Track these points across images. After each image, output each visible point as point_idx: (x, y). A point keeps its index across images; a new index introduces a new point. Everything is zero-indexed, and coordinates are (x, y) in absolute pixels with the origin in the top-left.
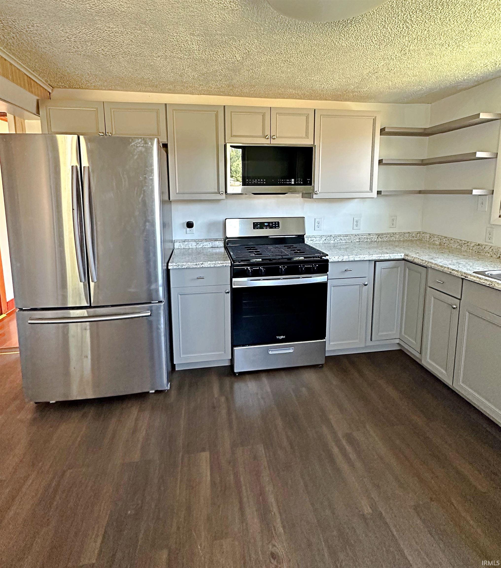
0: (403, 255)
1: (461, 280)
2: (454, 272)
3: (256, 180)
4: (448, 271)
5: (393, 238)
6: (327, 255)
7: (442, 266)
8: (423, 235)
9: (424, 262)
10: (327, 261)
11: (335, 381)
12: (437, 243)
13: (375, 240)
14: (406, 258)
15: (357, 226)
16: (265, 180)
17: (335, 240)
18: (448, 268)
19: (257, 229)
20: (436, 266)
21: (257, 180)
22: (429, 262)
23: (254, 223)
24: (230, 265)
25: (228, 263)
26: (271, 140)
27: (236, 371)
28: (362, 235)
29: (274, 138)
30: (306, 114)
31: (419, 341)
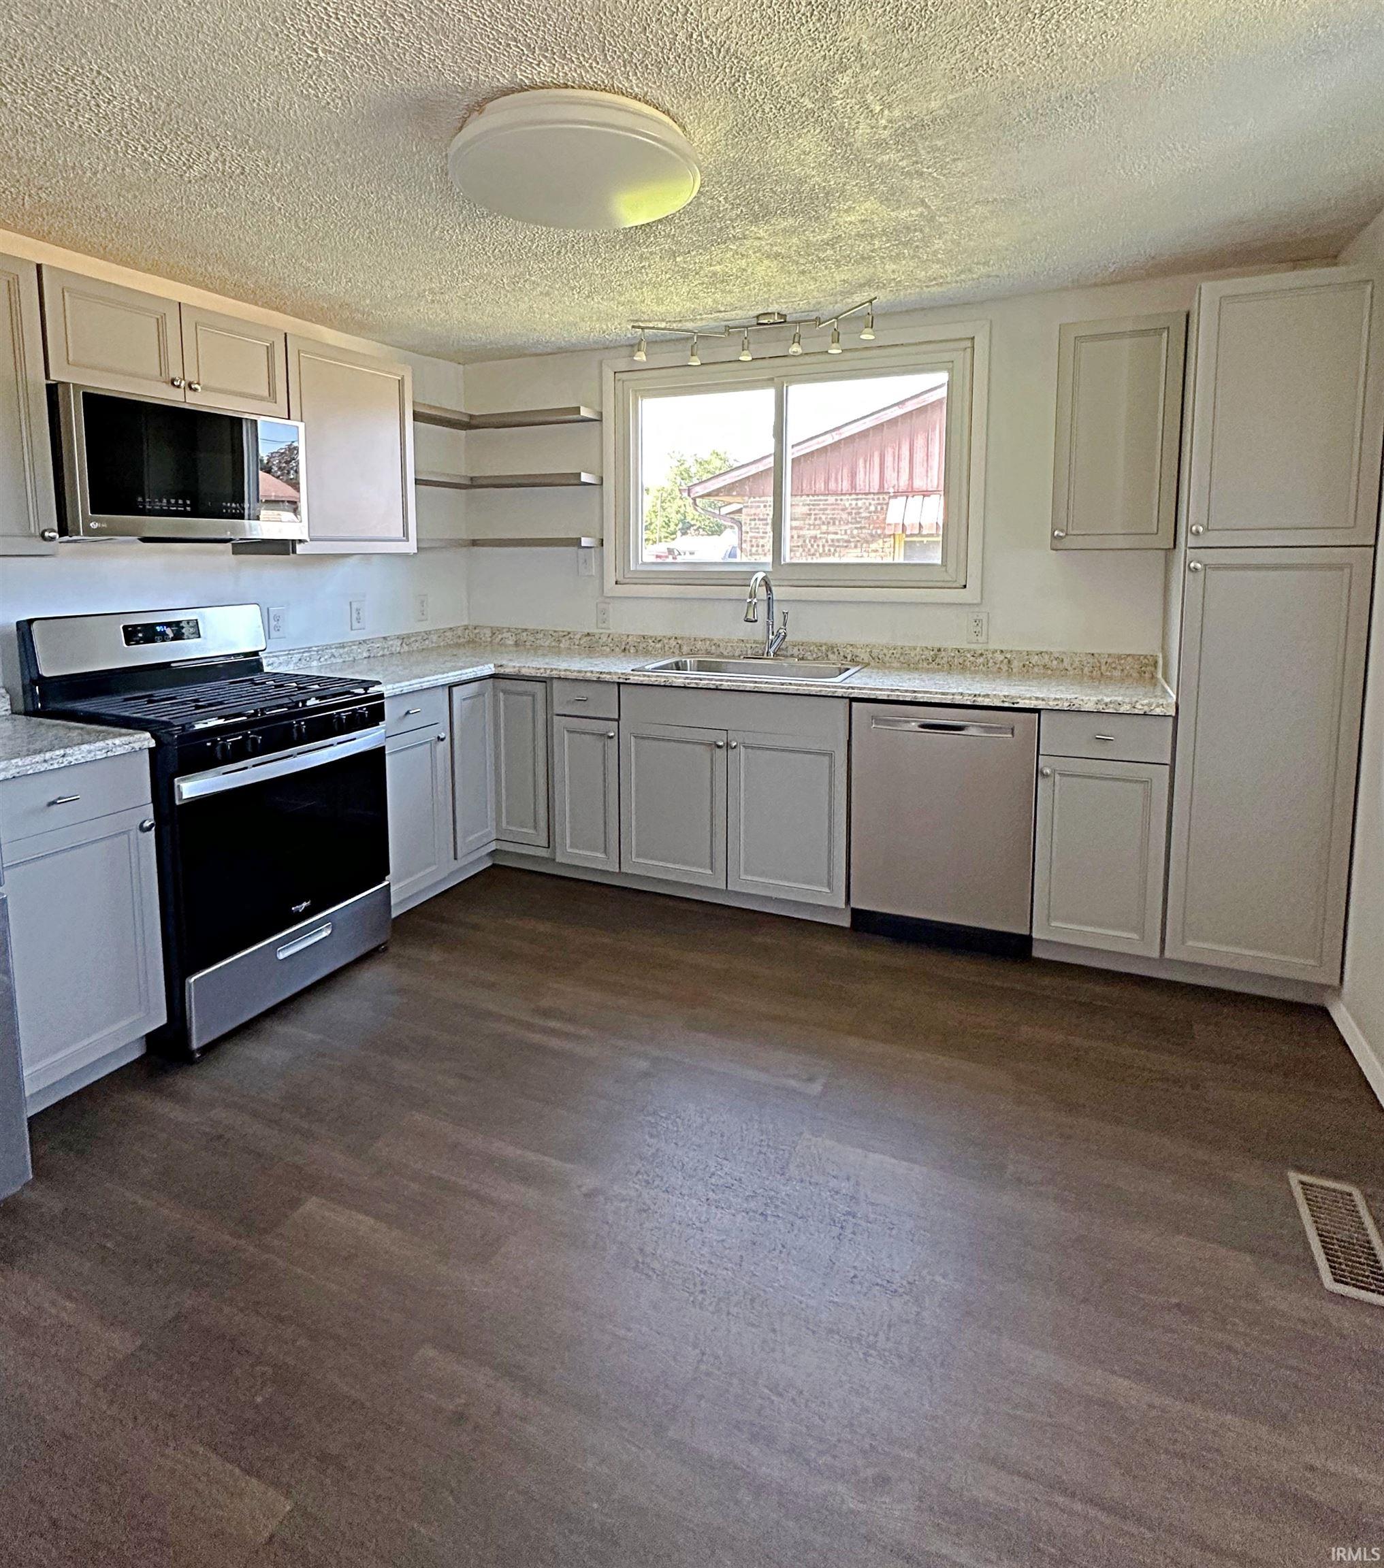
0: (492, 666)
1: (616, 687)
2: (604, 676)
3: (165, 501)
4: (594, 677)
5: (427, 642)
6: (379, 683)
7: (579, 672)
8: (477, 631)
9: (542, 671)
10: (381, 696)
11: (435, 956)
12: (510, 642)
13: (398, 649)
14: (501, 671)
15: (358, 620)
16: (188, 502)
17: (322, 659)
18: (592, 672)
19: (138, 643)
20: (568, 673)
21: (169, 502)
22: (552, 670)
23: (125, 628)
24: (153, 744)
25: (146, 740)
26: (188, 392)
27: (195, 1045)
28: (372, 641)
29: (196, 390)
30: (266, 341)
31: (543, 824)
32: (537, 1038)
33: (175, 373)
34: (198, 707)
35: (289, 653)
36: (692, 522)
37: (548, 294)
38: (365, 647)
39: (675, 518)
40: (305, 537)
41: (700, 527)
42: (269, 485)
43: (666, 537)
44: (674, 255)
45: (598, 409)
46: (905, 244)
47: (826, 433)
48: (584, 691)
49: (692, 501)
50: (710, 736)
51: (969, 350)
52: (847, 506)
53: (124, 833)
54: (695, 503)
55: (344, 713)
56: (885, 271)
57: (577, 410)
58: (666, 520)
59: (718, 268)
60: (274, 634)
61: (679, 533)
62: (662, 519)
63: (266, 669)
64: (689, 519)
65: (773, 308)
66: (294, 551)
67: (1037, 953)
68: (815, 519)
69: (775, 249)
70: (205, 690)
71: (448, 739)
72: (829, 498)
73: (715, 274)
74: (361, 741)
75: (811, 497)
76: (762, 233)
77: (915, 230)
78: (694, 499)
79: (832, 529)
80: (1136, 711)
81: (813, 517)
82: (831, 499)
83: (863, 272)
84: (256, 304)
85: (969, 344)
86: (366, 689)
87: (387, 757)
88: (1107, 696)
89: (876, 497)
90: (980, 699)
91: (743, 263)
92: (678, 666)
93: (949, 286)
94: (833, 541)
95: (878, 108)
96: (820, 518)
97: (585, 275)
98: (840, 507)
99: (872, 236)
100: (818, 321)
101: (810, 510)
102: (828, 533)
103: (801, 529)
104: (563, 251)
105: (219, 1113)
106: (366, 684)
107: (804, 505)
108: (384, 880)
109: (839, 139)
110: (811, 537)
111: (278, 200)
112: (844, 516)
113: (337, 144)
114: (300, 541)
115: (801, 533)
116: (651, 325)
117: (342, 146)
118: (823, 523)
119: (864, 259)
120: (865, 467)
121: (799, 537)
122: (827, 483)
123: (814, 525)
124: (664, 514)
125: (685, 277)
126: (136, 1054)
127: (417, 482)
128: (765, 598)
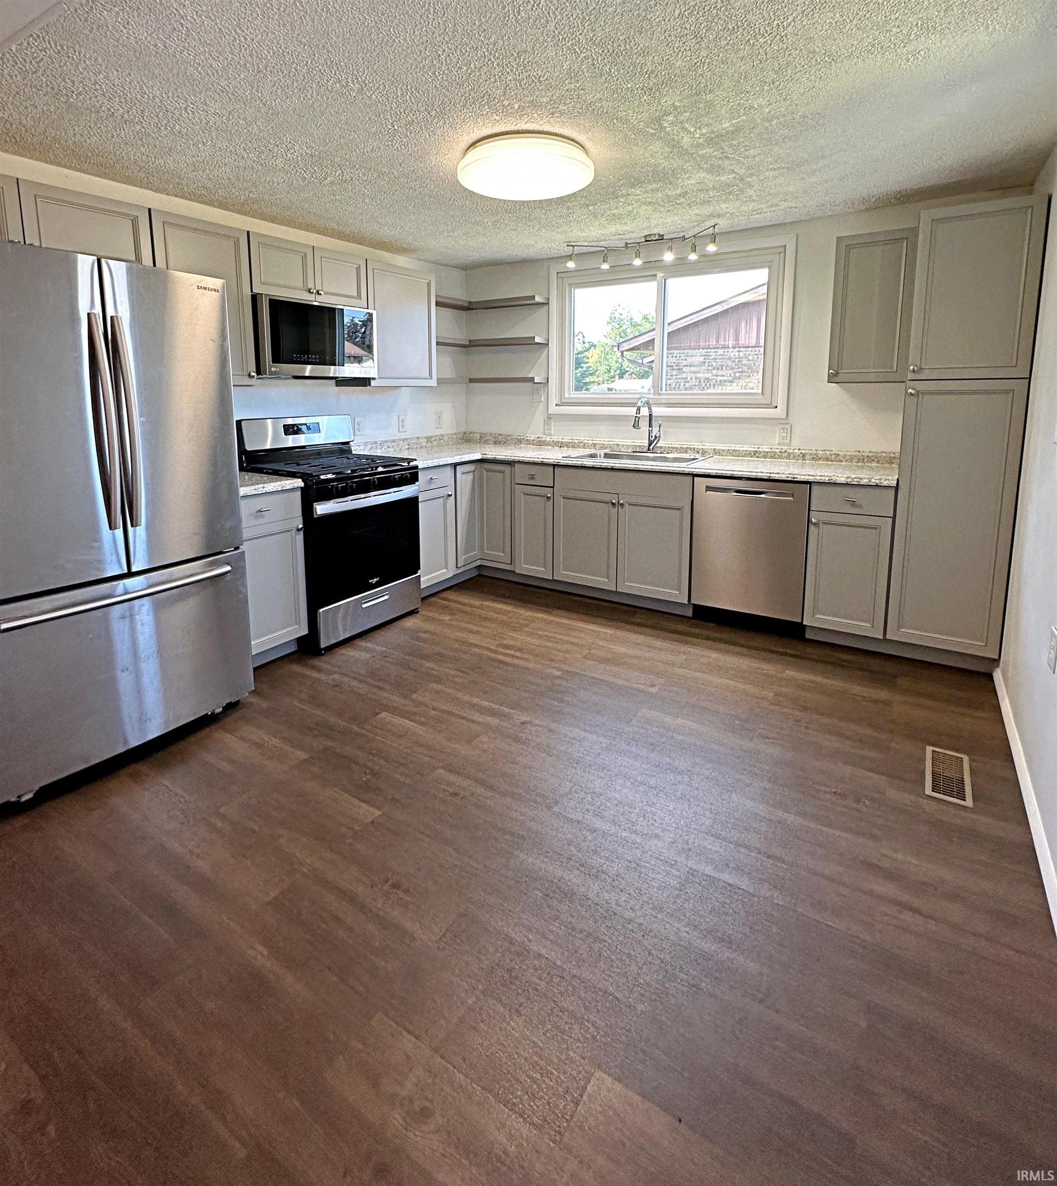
0: (479, 454)
1: (552, 468)
2: (545, 460)
3: (306, 356)
4: (539, 461)
5: (442, 441)
6: (416, 460)
7: (531, 458)
8: (471, 434)
9: (509, 457)
10: (416, 467)
14: (485, 456)
15: (403, 427)
16: (318, 357)
18: (538, 458)
19: (290, 434)
20: (524, 459)
21: (308, 357)
22: (515, 457)
23: (284, 426)
24: (302, 485)
25: (299, 483)
26: (317, 296)
27: (323, 646)
28: (411, 439)
29: (321, 294)
30: (356, 264)
31: (508, 550)
32: (501, 657)
33: (311, 285)
34: (323, 468)
35: (366, 444)
36: (627, 369)
37: (514, 230)
38: (406, 443)
39: (614, 366)
40: (376, 376)
41: (633, 373)
42: (350, 348)
43: (607, 380)
44: (587, 206)
45: (547, 296)
46: (730, 193)
47: (717, 304)
48: (533, 470)
49: (620, 354)
50: (606, 497)
51: (782, 254)
52: (732, 356)
53: (288, 531)
54: (622, 355)
55: (397, 475)
56: (721, 208)
57: (533, 297)
58: (608, 367)
59: (615, 211)
60: (357, 432)
61: (617, 377)
62: (605, 367)
63: (354, 453)
64: (625, 366)
65: (655, 231)
66: (370, 385)
67: (809, 635)
68: (709, 366)
69: (648, 200)
70: (325, 461)
71: (453, 495)
72: (719, 350)
73: (614, 215)
74: (405, 492)
75: (706, 350)
76: (638, 192)
77: (733, 186)
78: (622, 352)
79: (720, 373)
80: (871, 484)
81: (707, 364)
82: (721, 351)
83: (707, 210)
84: (350, 242)
85: (782, 250)
86: (409, 463)
87: (420, 504)
88: (854, 474)
89: (754, 349)
90: (772, 475)
91: (630, 208)
92: (592, 456)
93: (766, 215)
94: (721, 381)
95: (692, 130)
96: (712, 365)
97: (536, 219)
98: (727, 357)
99: (707, 190)
100: (684, 238)
101: (705, 359)
102: (717, 376)
103: (698, 372)
104: (522, 207)
105: (336, 676)
106: (409, 461)
107: (701, 356)
108: (417, 573)
109: (675, 145)
110: (706, 379)
111: (368, 191)
112: (730, 363)
113: (401, 165)
114: (374, 379)
115: (698, 375)
116: (579, 244)
117: (403, 165)
118: (714, 369)
119: (705, 202)
120: (746, 328)
121: (696, 378)
122: (717, 341)
123: (708, 370)
124: (607, 363)
125: (595, 217)
126: (293, 648)
127: (438, 344)
128: (648, 415)
